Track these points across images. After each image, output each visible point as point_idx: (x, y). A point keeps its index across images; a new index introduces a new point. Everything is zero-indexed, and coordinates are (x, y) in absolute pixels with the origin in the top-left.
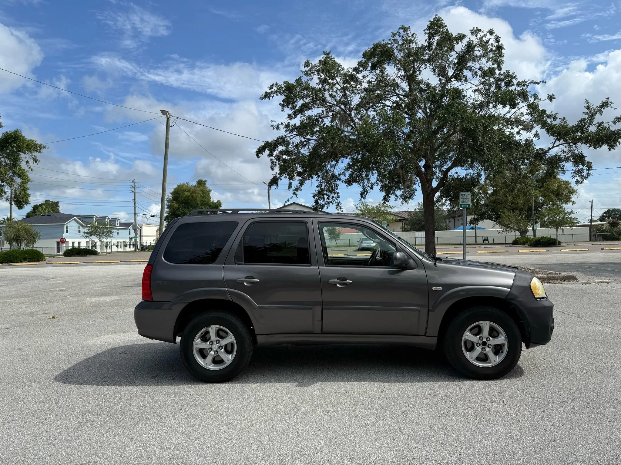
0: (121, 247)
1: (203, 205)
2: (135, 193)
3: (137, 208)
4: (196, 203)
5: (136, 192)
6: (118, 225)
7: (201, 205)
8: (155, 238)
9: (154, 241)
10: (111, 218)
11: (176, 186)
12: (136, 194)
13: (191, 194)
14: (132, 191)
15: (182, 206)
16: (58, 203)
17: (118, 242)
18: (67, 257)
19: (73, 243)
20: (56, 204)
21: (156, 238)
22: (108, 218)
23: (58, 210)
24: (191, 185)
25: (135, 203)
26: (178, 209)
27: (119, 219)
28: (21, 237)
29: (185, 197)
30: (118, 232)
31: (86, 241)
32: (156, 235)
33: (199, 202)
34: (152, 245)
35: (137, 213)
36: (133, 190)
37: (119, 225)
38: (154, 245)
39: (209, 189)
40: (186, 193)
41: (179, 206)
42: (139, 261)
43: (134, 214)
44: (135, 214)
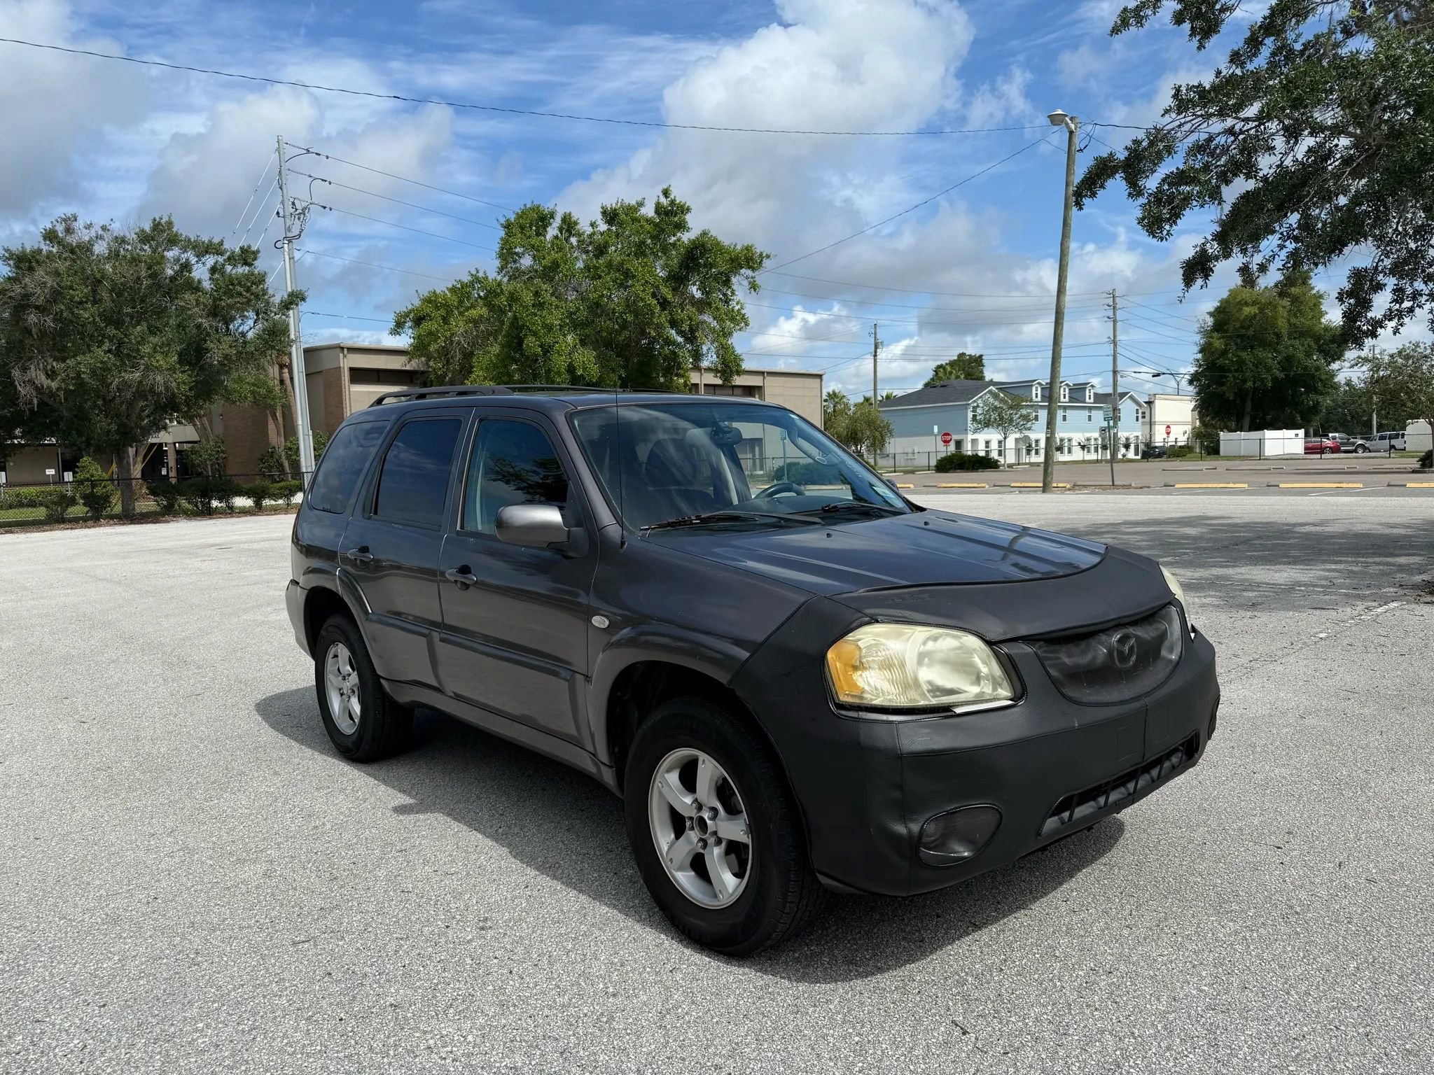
0: (1037, 453)
1: (1295, 338)
2: (1115, 322)
3: (1119, 358)
4: (1275, 334)
5: (1118, 319)
6: (1089, 400)
7: (1290, 339)
8: (1188, 428)
9: (1186, 436)
10: (1074, 385)
11: (1225, 295)
12: (1119, 325)
13: (1261, 310)
14: (1109, 318)
15: (1237, 344)
16: (981, 356)
17: (1088, 439)
18: (940, 472)
19: (987, 443)
20: (978, 361)
21: (1190, 427)
22: (1067, 385)
23: (982, 372)
24: (1263, 287)
25: (1115, 345)
26: (1224, 353)
27: (1092, 386)
28: (860, 435)
29: (1245, 319)
30: (1090, 417)
31: (1016, 439)
32: (1190, 420)
33: (1284, 332)
34: (1179, 444)
35: (1119, 368)
36: (1111, 314)
37: (1092, 400)
38: (1183, 444)
39: (1318, 292)
40: (1247, 310)
41: (1226, 345)
42: (1026, 485)
43: (1111, 373)
44: (1115, 372)
